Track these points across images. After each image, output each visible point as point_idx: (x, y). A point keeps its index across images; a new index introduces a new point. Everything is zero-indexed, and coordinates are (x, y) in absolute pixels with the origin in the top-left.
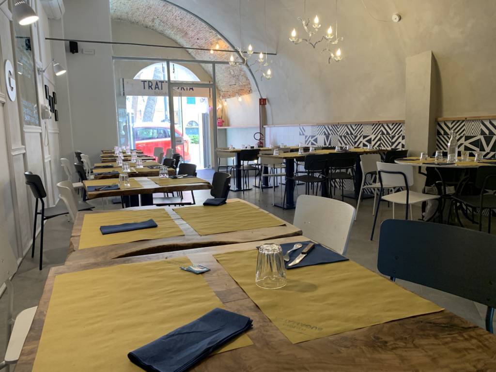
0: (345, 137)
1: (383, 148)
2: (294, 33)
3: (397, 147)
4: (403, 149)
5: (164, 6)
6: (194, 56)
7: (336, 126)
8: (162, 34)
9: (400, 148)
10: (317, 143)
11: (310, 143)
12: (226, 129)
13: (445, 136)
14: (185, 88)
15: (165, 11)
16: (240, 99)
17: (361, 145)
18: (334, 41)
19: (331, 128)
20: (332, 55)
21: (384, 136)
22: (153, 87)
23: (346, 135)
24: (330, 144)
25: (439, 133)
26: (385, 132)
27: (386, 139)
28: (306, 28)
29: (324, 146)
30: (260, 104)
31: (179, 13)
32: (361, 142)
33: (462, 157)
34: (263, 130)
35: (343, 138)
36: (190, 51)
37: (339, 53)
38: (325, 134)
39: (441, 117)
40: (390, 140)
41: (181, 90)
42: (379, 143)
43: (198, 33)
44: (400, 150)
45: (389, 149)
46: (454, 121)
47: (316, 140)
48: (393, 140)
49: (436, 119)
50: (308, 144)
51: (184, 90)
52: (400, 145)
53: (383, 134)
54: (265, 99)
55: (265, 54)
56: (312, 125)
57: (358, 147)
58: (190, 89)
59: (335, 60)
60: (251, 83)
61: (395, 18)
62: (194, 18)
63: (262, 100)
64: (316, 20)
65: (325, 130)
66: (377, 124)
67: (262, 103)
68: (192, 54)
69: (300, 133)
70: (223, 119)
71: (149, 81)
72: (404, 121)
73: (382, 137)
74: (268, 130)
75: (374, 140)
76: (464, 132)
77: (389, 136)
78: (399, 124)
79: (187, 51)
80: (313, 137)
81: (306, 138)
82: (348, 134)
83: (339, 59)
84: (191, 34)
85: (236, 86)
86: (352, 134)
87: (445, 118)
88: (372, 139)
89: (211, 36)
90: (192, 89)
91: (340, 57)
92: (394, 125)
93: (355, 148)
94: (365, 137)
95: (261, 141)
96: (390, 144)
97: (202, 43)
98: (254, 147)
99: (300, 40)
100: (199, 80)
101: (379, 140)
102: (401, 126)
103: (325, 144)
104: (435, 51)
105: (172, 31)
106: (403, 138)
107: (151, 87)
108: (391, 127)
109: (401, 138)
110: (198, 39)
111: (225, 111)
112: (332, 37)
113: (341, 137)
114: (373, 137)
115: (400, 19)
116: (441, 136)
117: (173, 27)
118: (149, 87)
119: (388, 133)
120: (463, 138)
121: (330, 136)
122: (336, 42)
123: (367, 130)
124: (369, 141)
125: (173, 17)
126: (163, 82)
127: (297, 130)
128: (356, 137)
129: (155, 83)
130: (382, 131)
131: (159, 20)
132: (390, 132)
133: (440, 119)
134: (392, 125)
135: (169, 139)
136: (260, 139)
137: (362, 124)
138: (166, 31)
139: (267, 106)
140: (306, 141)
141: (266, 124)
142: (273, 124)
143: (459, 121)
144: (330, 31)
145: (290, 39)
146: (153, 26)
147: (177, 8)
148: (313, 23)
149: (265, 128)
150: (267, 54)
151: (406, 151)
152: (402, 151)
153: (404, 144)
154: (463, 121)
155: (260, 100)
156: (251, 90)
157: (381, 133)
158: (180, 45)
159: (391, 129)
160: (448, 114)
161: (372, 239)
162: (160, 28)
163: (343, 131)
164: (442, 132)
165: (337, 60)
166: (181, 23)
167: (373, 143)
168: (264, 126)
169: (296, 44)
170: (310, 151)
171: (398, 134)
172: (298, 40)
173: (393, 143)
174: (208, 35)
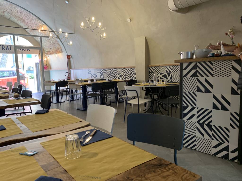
0: (110, 74)
1: (127, 79)
2: (82, 24)
3: (133, 79)
4: (135, 79)
5: (10, 5)
6: (29, 33)
7: (105, 69)
8: (9, 20)
9: (134, 79)
10: (97, 77)
11: (94, 78)
12: (49, 71)
13: (152, 73)
14: (25, 49)
15: (11, 7)
16: (56, 55)
17: (117, 78)
18: (102, 29)
19: (103, 70)
20: (101, 36)
21: (127, 74)
22: (5, 48)
23: (110, 73)
24: (103, 78)
25: (149, 72)
26: (127, 72)
27: (128, 75)
28: (88, 22)
29: (100, 79)
30: (67, 58)
31: (19, 9)
32: (117, 76)
33: (159, 82)
34: (70, 71)
35: (109, 75)
36: (27, 30)
37: (105, 35)
38: (101, 73)
39: (150, 65)
40: (130, 75)
41: (23, 50)
42: (125, 77)
43: (31, 21)
44: (134, 80)
45: (129, 79)
46: (155, 67)
47: (96, 76)
48: (131, 76)
49: (148, 66)
50: (93, 78)
51: (24, 50)
52: (134, 77)
53: (126, 73)
54: (70, 56)
55: (68, 33)
56: (94, 68)
57: (116, 79)
58: (28, 50)
59: (103, 38)
60: (62, 47)
61: (129, 20)
62: (28, 13)
63: (68, 56)
64: (93, 18)
65: (100, 71)
66: (123, 68)
67: (68, 58)
68: (28, 32)
69: (88, 72)
70: (47, 66)
71: (3, 45)
72: (135, 67)
73: (126, 74)
74: (72, 71)
75: (122, 76)
76: (160, 71)
77: (129, 74)
78: (133, 68)
79: (25, 30)
80: (95, 74)
81: (92, 75)
82: (111, 73)
83: (105, 37)
84: (27, 21)
85: (53, 49)
86: (113, 73)
87: (152, 65)
88: (122, 75)
89: (39, 23)
90: (29, 50)
91: (105, 36)
92: (131, 69)
93: (115, 79)
94: (119, 74)
95: (69, 76)
96: (130, 77)
97: (33, 26)
98: (65, 80)
99: (86, 28)
100: (33, 46)
101: (125, 75)
102: (134, 69)
103: (101, 78)
104: (146, 36)
105: (16, 19)
106: (135, 74)
107: (4, 48)
108: (130, 70)
109: (134, 74)
110: (31, 24)
111: (48, 62)
112: (101, 27)
113: (108, 74)
114: (122, 74)
115: (131, 21)
116: (150, 73)
117: (16, 17)
118: (3, 48)
119: (128, 72)
120: (159, 74)
121: (103, 74)
122: (103, 29)
123: (119, 71)
124: (121, 76)
125: (16, 11)
126: (11, 46)
127: (87, 71)
128: (115, 74)
129: (7, 46)
130: (126, 71)
131: (7, 12)
132: (129, 72)
133: (150, 66)
134: (130, 69)
135: (16, 77)
136: (68, 76)
137: (117, 69)
138: (12, 19)
139: (71, 59)
140: (92, 77)
141: (71, 68)
142: (75, 68)
143: (157, 67)
144: (100, 24)
145: (80, 27)
146: (4, 15)
147: (18, 7)
148: (92, 20)
149: (70, 70)
150: (70, 33)
151: (136, 80)
152: (135, 80)
153: (135, 77)
154: (159, 67)
155: (67, 56)
156: (62, 51)
157: (125, 72)
158: (21, 27)
159: (130, 71)
160: (153, 64)
161: (124, 122)
162: (8, 17)
163: (109, 71)
164: (151, 72)
165: (104, 38)
166: (20, 15)
167: (122, 77)
168: (70, 69)
169: (83, 29)
170: (94, 81)
171: (133, 73)
172: (85, 28)
173: (131, 77)
174: (37, 22)
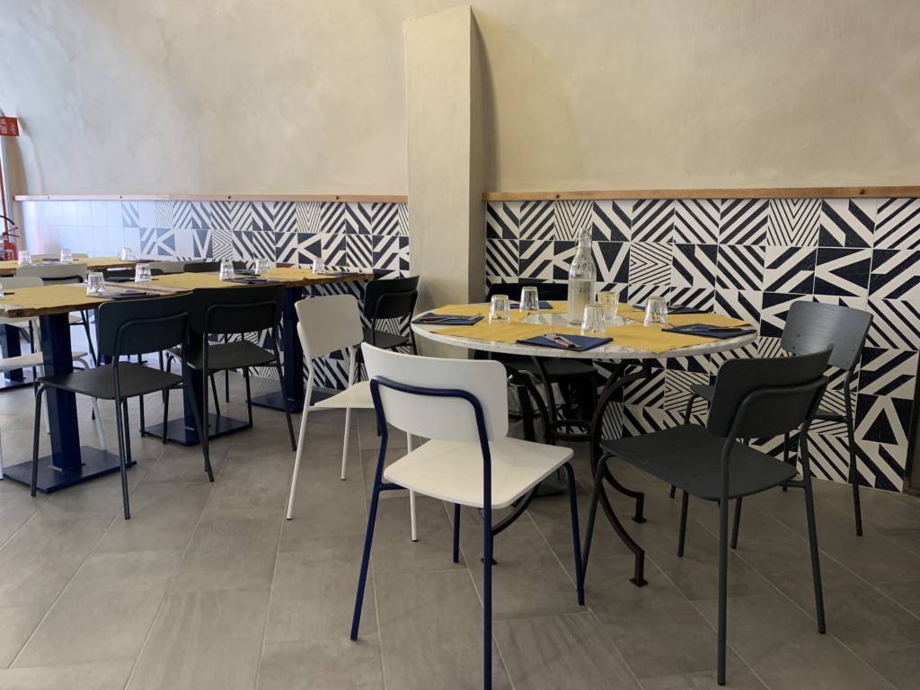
0: (249, 235)
7: (223, 204)
10: (174, 249)
11: (155, 250)
13: (507, 242)
17: (294, 259)
19: (210, 210)
21: (353, 236)
23: (251, 229)
24: (210, 254)
25: (491, 233)
26: (356, 227)
27: (359, 243)
32: (293, 250)
34: (14, 209)
35: (245, 238)
38: (195, 226)
40: (370, 247)
42: (340, 254)
44: (397, 275)
46: (527, 203)
48: (378, 249)
49: (485, 196)
50: (148, 253)
52: (397, 261)
53: (350, 230)
54: (14, 121)
65: (193, 214)
66: (332, 204)
67: (5, 131)
69: (124, 219)
72: (402, 198)
73: (348, 239)
74: (31, 208)
75: (327, 247)
76: (553, 232)
82: (256, 227)
86: (267, 227)
87: (506, 194)
88: (323, 245)
92: (377, 209)
94: (303, 237)
96: (371, 258)
102: (397, 212)
104: (478, 7)
106: (404, 242)
108: (371, 213)
109: (397, 242)
113: (238, 234)
114: (324, 237)
116: (496, 241)
119: (363, 229)
120: (551, 247)
121: (209, 232)
123: (308, 219)
124: (316, 249)
128: (279, 236)
130: (346, 222)
132: (369, 227)
133: (493, 196)
134: (373, 208)
136: (5, 234)
139: (23, 138)
140: (143, 244)
142: (44, 193)
143: (539, 202)
149: (20, 203)
153: (407, 258)
154: (550, 202)
157: (344, 228)
159: (370, 220)
160: (511, 184)
163: (243, 218)
164: (499, 231)
167: (326, 254)
168: (18, 198)
171: (388, 234)
173: (377, 256)
